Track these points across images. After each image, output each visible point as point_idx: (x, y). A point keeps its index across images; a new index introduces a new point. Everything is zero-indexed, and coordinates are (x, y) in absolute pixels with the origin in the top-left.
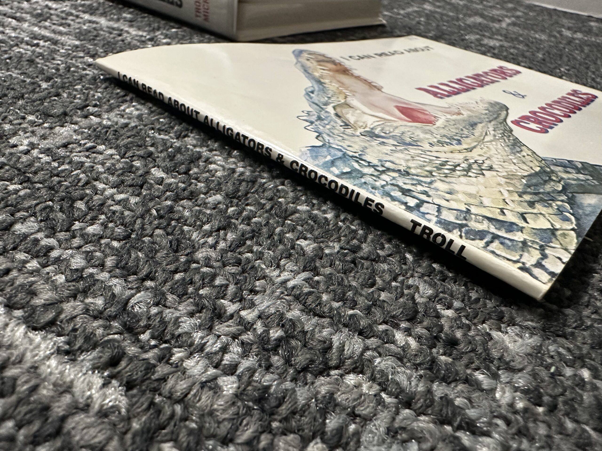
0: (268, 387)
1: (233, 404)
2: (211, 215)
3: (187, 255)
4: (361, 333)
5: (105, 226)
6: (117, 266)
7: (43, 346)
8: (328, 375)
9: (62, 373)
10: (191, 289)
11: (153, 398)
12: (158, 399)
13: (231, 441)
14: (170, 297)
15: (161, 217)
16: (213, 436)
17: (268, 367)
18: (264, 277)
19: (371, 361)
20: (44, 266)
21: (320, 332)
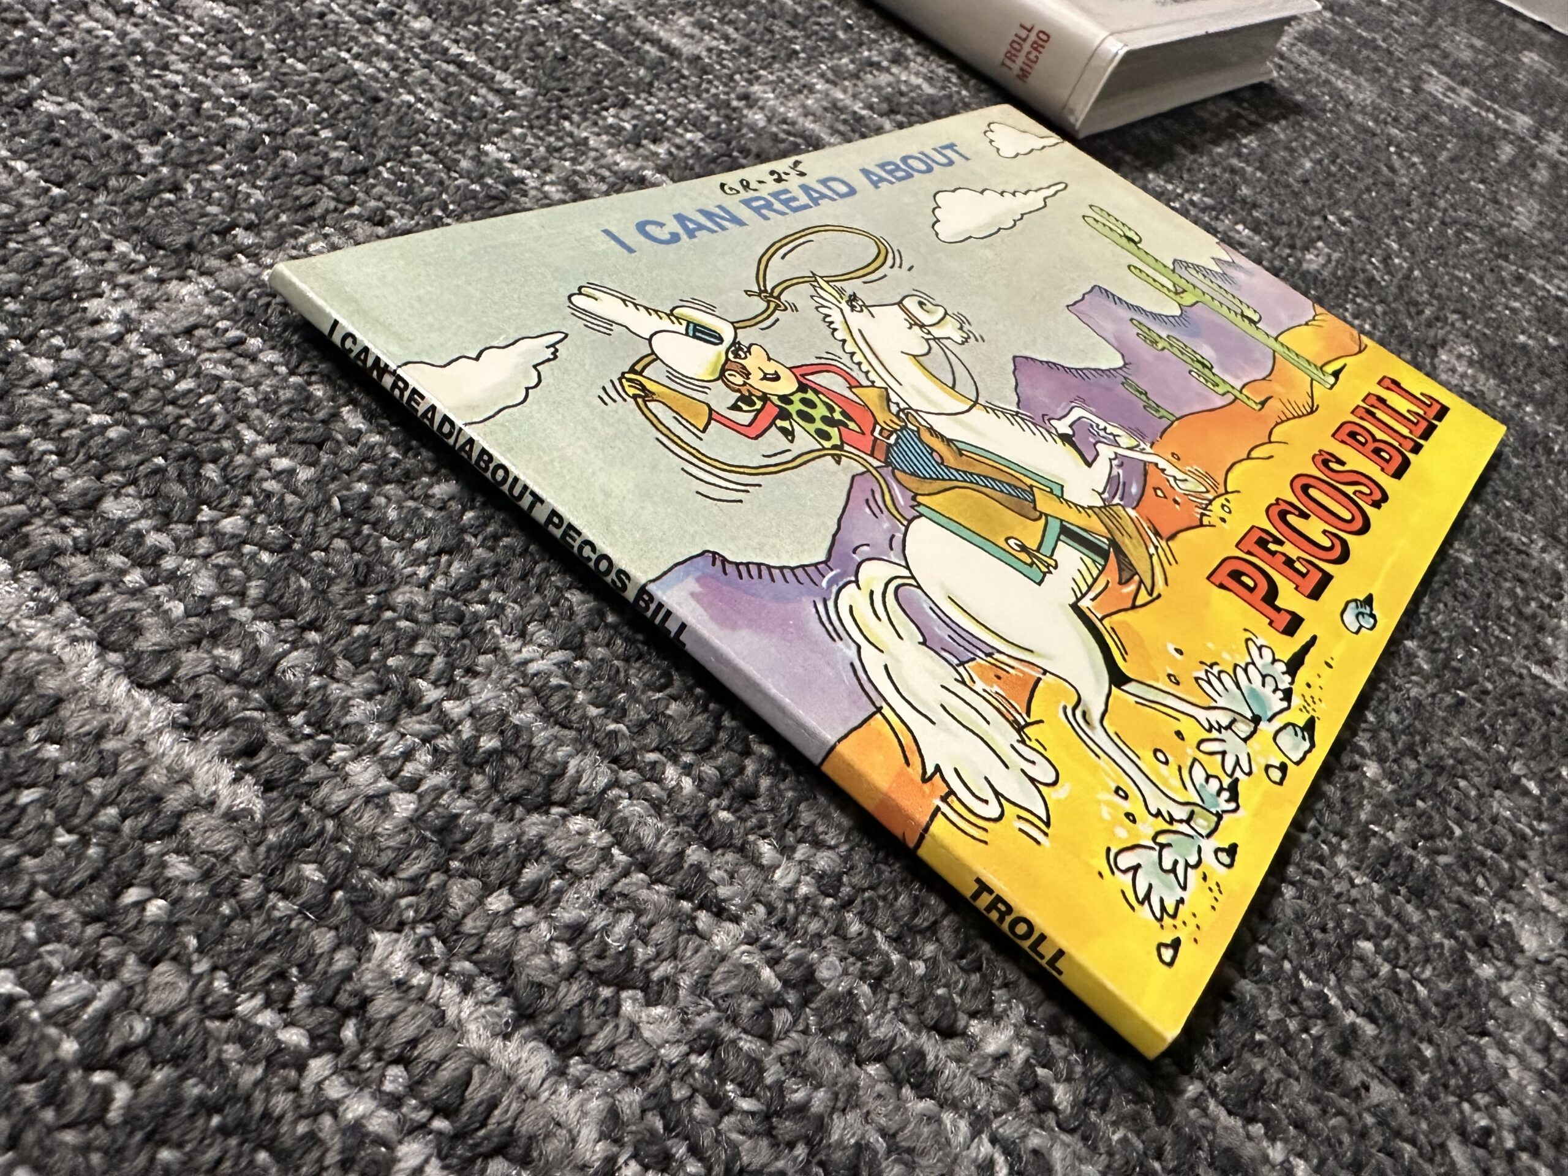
0: (457, 816)
1: (405, 830)
2: (432, 521)
3: (378, 594)
4: (615, 760)
5: (250, 520)
6: (265, 599)
7: (153, 715)
8: (547, 813)
9: (179, 755)
10: (375, 655)
11: (299, 807)
12: (304, 809)
13: (393, 874)
14: (342, 664)
15: (345, 514)
16: (370, 865)
17: (464, 791)
18: (495, 650)
19: (614, 802)
20: (153, 583)
21: (554, 750)
